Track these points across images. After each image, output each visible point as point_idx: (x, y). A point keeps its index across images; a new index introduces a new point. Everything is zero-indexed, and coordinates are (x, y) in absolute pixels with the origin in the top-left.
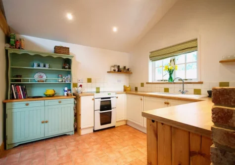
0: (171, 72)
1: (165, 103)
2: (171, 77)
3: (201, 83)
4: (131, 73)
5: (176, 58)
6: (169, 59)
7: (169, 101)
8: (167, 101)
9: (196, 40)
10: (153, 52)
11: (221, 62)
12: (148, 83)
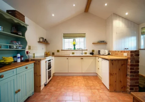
0: (74, 45)
1: (81, 59)
2: (75, 47)
3: (87, 50)
4: (49, 44)
5: (76, 39)
6: (73, 39)
7: (83, 57)
8: (81, 57)
9: (85, 34)
10: (65, 34)
11: (93, 43)
12: (62, 50)
